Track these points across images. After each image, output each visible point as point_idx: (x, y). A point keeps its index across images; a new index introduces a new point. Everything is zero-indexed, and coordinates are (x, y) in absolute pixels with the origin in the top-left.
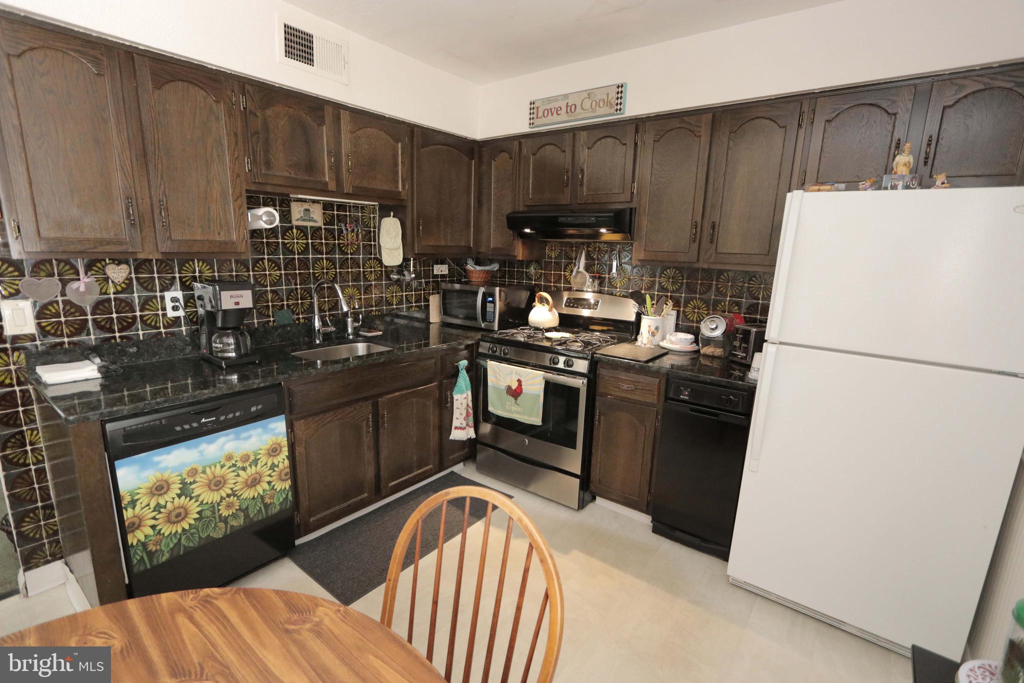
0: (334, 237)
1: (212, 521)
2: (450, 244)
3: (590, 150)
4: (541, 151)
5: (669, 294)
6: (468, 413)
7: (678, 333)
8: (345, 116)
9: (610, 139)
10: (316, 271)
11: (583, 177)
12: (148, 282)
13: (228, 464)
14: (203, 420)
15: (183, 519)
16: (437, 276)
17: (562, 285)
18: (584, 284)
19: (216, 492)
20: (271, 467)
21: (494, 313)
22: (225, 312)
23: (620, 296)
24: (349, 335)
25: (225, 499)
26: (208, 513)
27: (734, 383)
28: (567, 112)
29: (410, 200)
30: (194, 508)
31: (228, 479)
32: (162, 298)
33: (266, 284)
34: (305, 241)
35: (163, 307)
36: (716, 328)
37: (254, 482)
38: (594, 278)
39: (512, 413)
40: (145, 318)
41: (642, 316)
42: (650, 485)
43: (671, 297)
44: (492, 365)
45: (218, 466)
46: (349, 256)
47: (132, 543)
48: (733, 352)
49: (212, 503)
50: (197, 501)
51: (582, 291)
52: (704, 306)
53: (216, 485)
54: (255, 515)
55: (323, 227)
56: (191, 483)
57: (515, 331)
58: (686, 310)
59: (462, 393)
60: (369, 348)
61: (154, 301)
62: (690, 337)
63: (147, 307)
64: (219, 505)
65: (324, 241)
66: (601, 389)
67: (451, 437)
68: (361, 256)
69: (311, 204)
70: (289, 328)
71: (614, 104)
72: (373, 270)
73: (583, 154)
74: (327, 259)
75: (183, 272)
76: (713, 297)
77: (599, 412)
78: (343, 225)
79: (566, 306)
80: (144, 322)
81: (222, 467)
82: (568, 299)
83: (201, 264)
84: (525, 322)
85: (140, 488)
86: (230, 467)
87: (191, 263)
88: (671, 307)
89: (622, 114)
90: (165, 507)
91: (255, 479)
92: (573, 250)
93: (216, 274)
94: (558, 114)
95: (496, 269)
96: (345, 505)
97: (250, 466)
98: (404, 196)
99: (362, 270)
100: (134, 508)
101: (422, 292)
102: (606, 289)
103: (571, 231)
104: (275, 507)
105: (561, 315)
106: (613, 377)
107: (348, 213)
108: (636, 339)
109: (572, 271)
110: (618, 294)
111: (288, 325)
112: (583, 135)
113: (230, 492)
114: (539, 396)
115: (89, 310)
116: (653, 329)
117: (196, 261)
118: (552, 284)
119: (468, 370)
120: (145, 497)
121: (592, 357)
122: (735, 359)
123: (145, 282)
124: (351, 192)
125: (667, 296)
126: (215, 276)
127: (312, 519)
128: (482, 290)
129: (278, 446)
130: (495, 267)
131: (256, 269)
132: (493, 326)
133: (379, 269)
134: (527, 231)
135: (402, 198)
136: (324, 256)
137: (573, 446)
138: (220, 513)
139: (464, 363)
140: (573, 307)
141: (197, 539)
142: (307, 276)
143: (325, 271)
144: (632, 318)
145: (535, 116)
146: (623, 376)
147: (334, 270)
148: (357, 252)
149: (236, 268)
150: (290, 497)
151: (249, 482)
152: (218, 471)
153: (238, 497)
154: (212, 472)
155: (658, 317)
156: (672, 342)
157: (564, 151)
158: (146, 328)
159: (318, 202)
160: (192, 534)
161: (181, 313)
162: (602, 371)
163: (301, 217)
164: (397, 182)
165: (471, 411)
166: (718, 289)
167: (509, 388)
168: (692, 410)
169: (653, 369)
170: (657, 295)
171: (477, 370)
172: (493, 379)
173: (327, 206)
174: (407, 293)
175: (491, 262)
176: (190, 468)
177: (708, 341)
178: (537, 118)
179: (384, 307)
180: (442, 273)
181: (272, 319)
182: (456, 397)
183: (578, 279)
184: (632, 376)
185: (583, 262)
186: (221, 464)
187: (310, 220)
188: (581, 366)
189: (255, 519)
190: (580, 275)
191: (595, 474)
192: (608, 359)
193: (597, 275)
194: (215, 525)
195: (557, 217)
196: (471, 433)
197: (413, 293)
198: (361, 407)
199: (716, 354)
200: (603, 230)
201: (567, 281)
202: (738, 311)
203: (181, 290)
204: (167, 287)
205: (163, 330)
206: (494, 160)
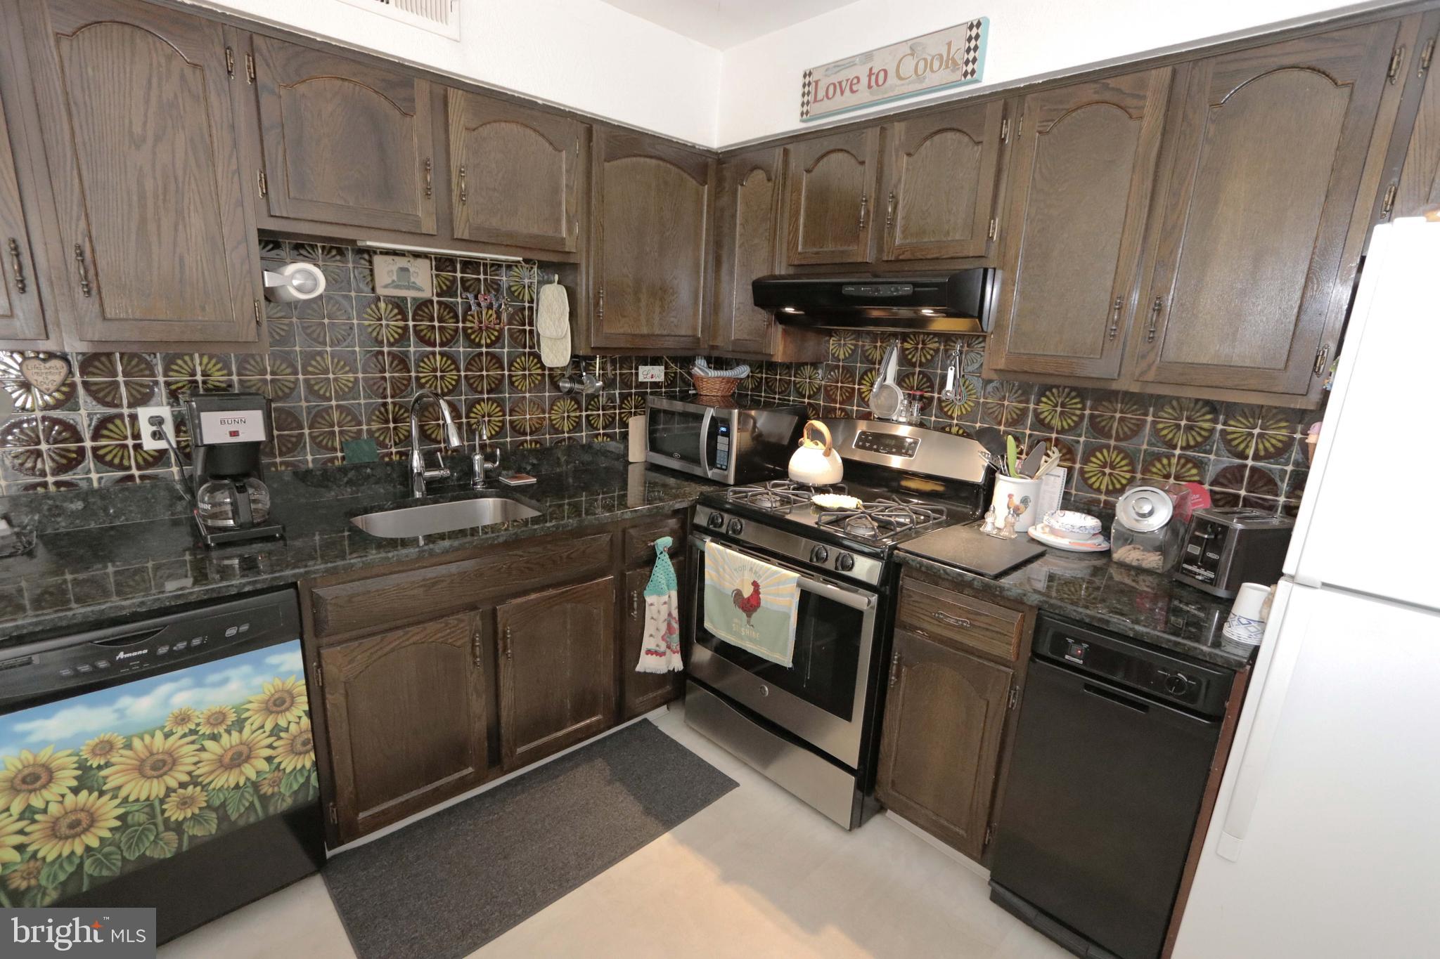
0: (456, 316)
1: (149, 830)
2: (657, 332)
3: (911, 159)
4: (821, 164)
5: (1054, 436)
6: (669, 626)
7: (1067, 513)
8: (456, 99)
9: (950, 135)
10: (421, 375)
11: (895, 208)
12: (107, 390)
13: (180, 731)
14: (122, 655)
15: (86, 830)
16: (643, 384)
17: (855, 408)
18: (892, 408)
19: (155, 781)
20: (272, 731)
21: (729, 452)
22: (211, 449)
23: (957, 434)
24: (475, 484)
25: (175, 791)
26: (142, 817)
27: (1190, 648)
28: (870, 87)
29: (584, 255)
30: (109, 811)
31: (181, 757)
32: (134, 418)
33: (328, 394)
34: (401, 323)
35: (136, 433)
36: (1151, 513)
37: (238, 759)
38: (911, 398)
39: (741, 638)
40: (101, 452)
41: (998, 475)
42: (990, 815)
43: (1058, 442)
44: (712, 548)
45: (159, 736)
46: (484, 350)
48: (1185, 566)
49: (148, 799)
50: (114, 797)
51: (888, 420)
52: (1123, 463)
53: (154, 768)
54: (241, 816)
55: (435, 299)
56: (100, 768)
57: (761, 490)
58: (1087, 468)
59: (660, 594)
60: (505, 509)
61: (118, 422)
62: (1092, 522)
63: (105, 432)
64: (162, 802)
65: (436, 324)
66: (904, 615)
67: (639, 668)
68: (506, 350)
69: (412, 259)
70: (369, 470)
71: (960, 63)
72: (527, 373)
73: (900, 168)
74: (442, 354)
75: (171, 374)
76: (1145, 447)
77: (899, 660)
78: (471, 296)
79: (857, 446)
80: (99, 458)
81: (167, 736)
82: (863, 433)
83: (205, 360)
84: (783, 473)
86: (184, 736)
87: (187, 358)
88: (1057, 462)
89: (975, 82)
90: (44, 811)
91: (240, 754)
92: (876, 347)
93: (235, 378)
94: (852, 91)
95: (744, 375)
96: (429, 787)
97: (228, 732)
98: (570, 246)
99: (506, 373)
101: (617, 411)
102: (933, 418)
103: (876, 313)
104: (283, 800)
105: (846, 462)
106: (928, 597)
107: (482, 277)
108: (982, 517)
109: (872, 385)
110: (955, 429)
111: (367, 465)
112: (899, 127)
113: (185, 778)
114: (788, 617)
116: (1017, 501)
117: (197, 355)
118: (837, 407)
119: (673, 554)
121: (891, 555)
122: (1187, 580)
123: (100, 390)
124: (466, 236)
125: (1049, 440)
126: (230, 380)
127: (362, 815)
128: (709, 413)
129: (286, 695)
131: (310, 369)
132: (727, 477)
133: (539, 371)
134: (790, 310)
135: (567, 250)
136: (438, 349)
137: (847, 715)
138: (166, 815)
139: (665, 542)
140: (870, 449)
141: (119, 864)
142: (405, 382)
143: (439, 374)
144: (979, 477)
145: (811, 98)
146: (948, 597)
147: (454, 373)
148: (498, 341)
149: (272, 366)
150: (314, 781)
151: (227, 760)
152: (159, 742)
153: (203, 787)
154: (146, 746)
155: (1029, 480)
156: (1053, 531)
157: (862, 163)
158: (103, 468)
159: (425, 256)
160: (107, 856)
161: (169, 443)
162: (907, 583)
163: (393, 281)
164: (558, 220)
165: (676, 626)
166: (1155, 432)
167: (738, 594)
168: (1087, 686)
169: (1009, 593)
170: (1030, 436)
171: (691, 553)
172: (713, 573)
173: (443, 263)
174: (589, 413)
175: (739, 362)
176: (97, 740)
177: (1129, 537)
178: (815, 101)
179: (547, 436)
180: (653, 380)
181: (339, 454)
182: (649, 599)
183: (882, 400)
184: (966, 601)
185: (892, 368)
186: (166, 730)
187: (408, 288)
188: (865, 568)
189: (242, 823)
190: (885, 393)
191: (887, 772)
192: (921, 564)
193: (918, 393)
194: (157, 836)
195: (841, 284)
196: (677, 663)
197: (601, 412)
198: (461, 621)
199: (1145, 565)
200: (927, 312)
201: (864, 401)
202: (1197, 478)
203: (169, 404)
204: (143, 399)
205: (135, 472)
206: (742, 185)
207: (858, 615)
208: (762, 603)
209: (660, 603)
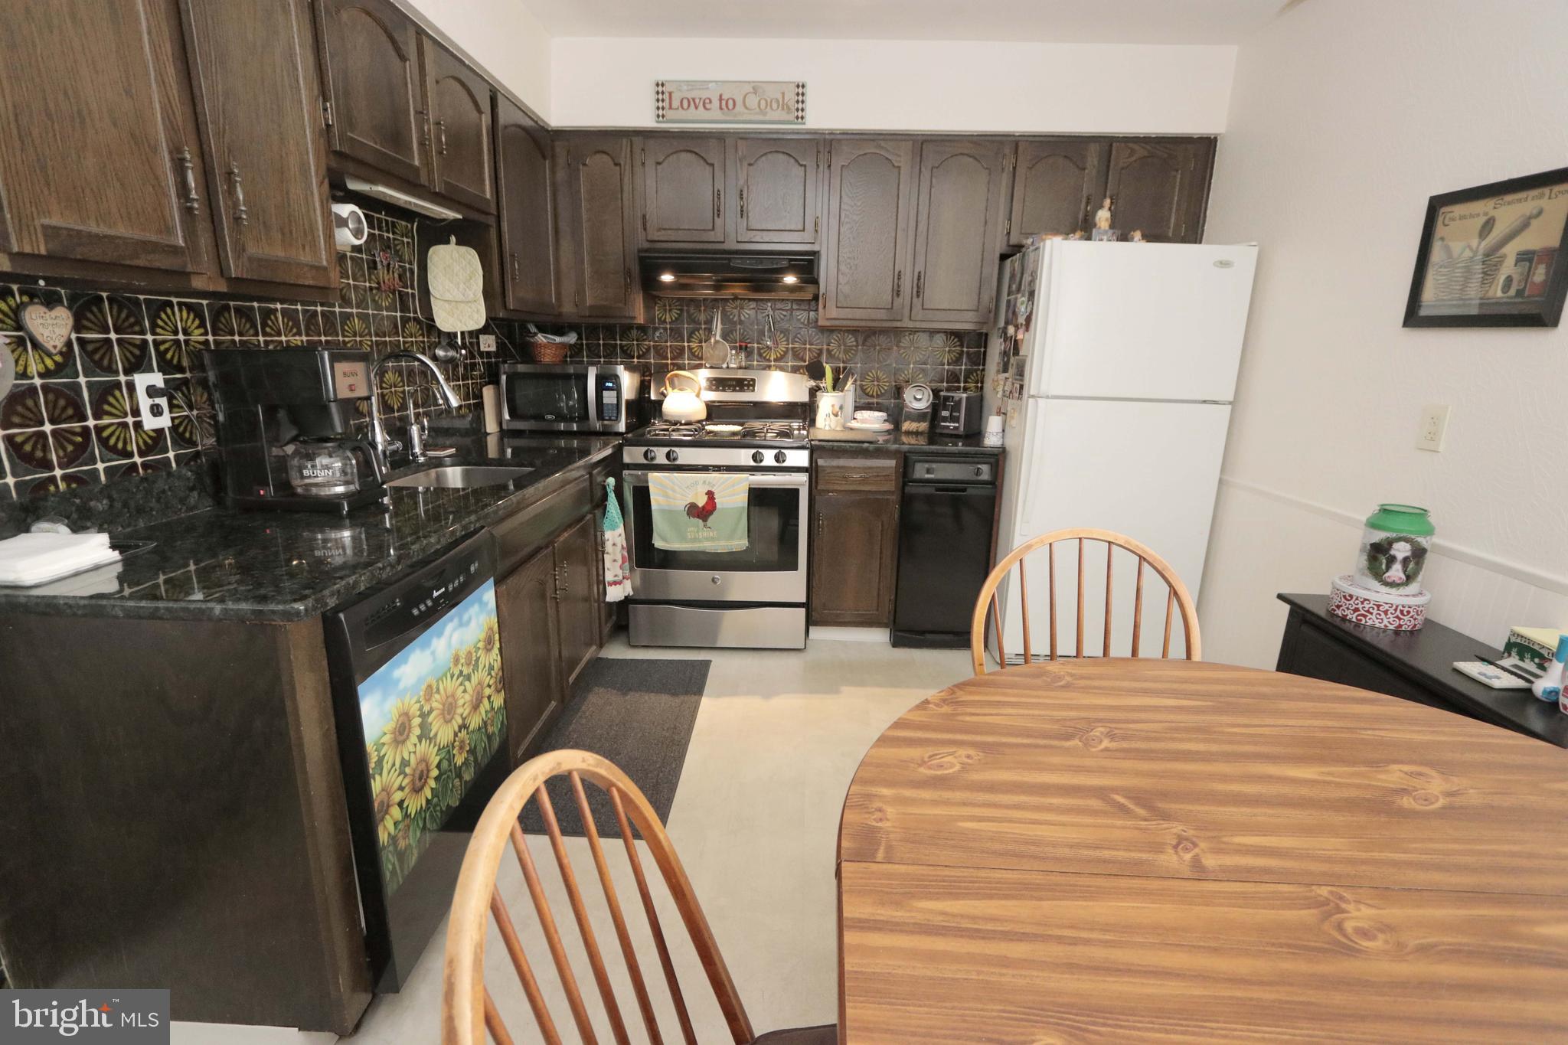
0: (365, 275)
1: (449, 777)
3: (751, 168)
4: (673, 159)
5: (841, 365)
8: (429, 50)
9: (781, 156)
10: (347, 339)
11: (743, 205)
12: (101, 352)
13: (457, 671)
14: (435, 594)
15: (425, 782)
16: (485, 354)
17: (687, 362)
18: (724, 357)
19: (449, 725)
20: (488, 670)
21: (618, 404)
24: (416, 457)
25: (457, 735)
26: (446, 765)
28: (721, 108)
30: (434, 758)
31: (458, 699)
32: (131, 387)
35: (135, 408)
36: (922, 398)
37: (478, 700)
38: (739, 349)
39: (700, 541)
40: (105, 434)
41: (817, 395)
44: (655, 479)
45: (449, 677)
46: (386, 313)
47: (383, 843)
48: (942, 424)
49: (447, 745)
50: (435, 744)
51: (721, 368)
53: (449, 712)
54: (482, 755)
55: (349, 254)
56: (428, 714)
59: (613, 529)
61: (117, 394)
62: (880, 414)
63: (106, 407)
64: (453, 747)
65: (351, 282)
66: (825, 485)
67: (606, 599)
68: (400, 314)
71: (793, 108)
72: (415, 339)
74: (358, 316)
75: (158, 331)
76: (892, 366)
78: (376, 253)
79: (709, 389)
80: (103, 442)
81: (452, 677)
82: (707, 379)
83: (184, 314)
85: (385, 734)
86: (458, 677)
87: (169, 312)
89: (804, 124)
90: (409, 764)
91: (479, 694)
92: (703, 311)
93: (210, 338)
94: (705, 108)
95: (573, 342)
96: (541, 722)
97: (473, 671)
99: (402, 339)
100: (380, 775)
101: (471, 382)
102: (755, 363)
106: (838, 467)
107: (377, 233)
109: (703, 341)
110: (774, 368)
113: (460, 721)
114: (743, 508)
116: (833, 409)
117: (176, 308)
118: (669, 362)
120: (390, 750)
121: (815, 445)
122: (945, 431)
123: (96, 350)
126: (207, 341)
128: (593, 371)
129: (492, 633)
130: (571, 338)
131: (267, 329)
132: (616, 426)
133: (422, 338)
134: (666, 278)
135: (491, 212)
136: (354, 310)
137: (794, 567)
138: (455, 761)
139: (612, 482)
140: (718, 390)
144: (803, 398)
145: (666, 104)
146: (850, 464)
147: (370, 338)
148: (394, 305)
149: (239, 326)
150: (505, 718)
151: (474, 701)
152: (449, 684)
153: (467, 729)
154: (444, 689)
155: (841, 394)
156: (865, 423)
157: (711, 164)
158: (111, 455)
160: (434, 806)
161: (164, 422)
162: (824, 462)
164: (484, 182)
167: (691, 506)
168: (938, 490)
172: (661, 499)
174: (455, 383)
176: (426, 685)
177: (911, 415)
178: (671, 108)
180: (490, 349)
183: (718, 351)
184: (861, 463)
185: (717, 327)
186: (451, 672)
188: (796, 458)
192: (832, 446)
193: (742, 344)
194: (452, 784)
196: (627, 588)
199: (920, 430)
200: (789, 280)
201: (695, 356)
203: (160, 370)
204: (136, 364)
205: (138, 460)
206: (584, 165)
207: (795, 493)
208: (718, 506)
209: (615, 536)
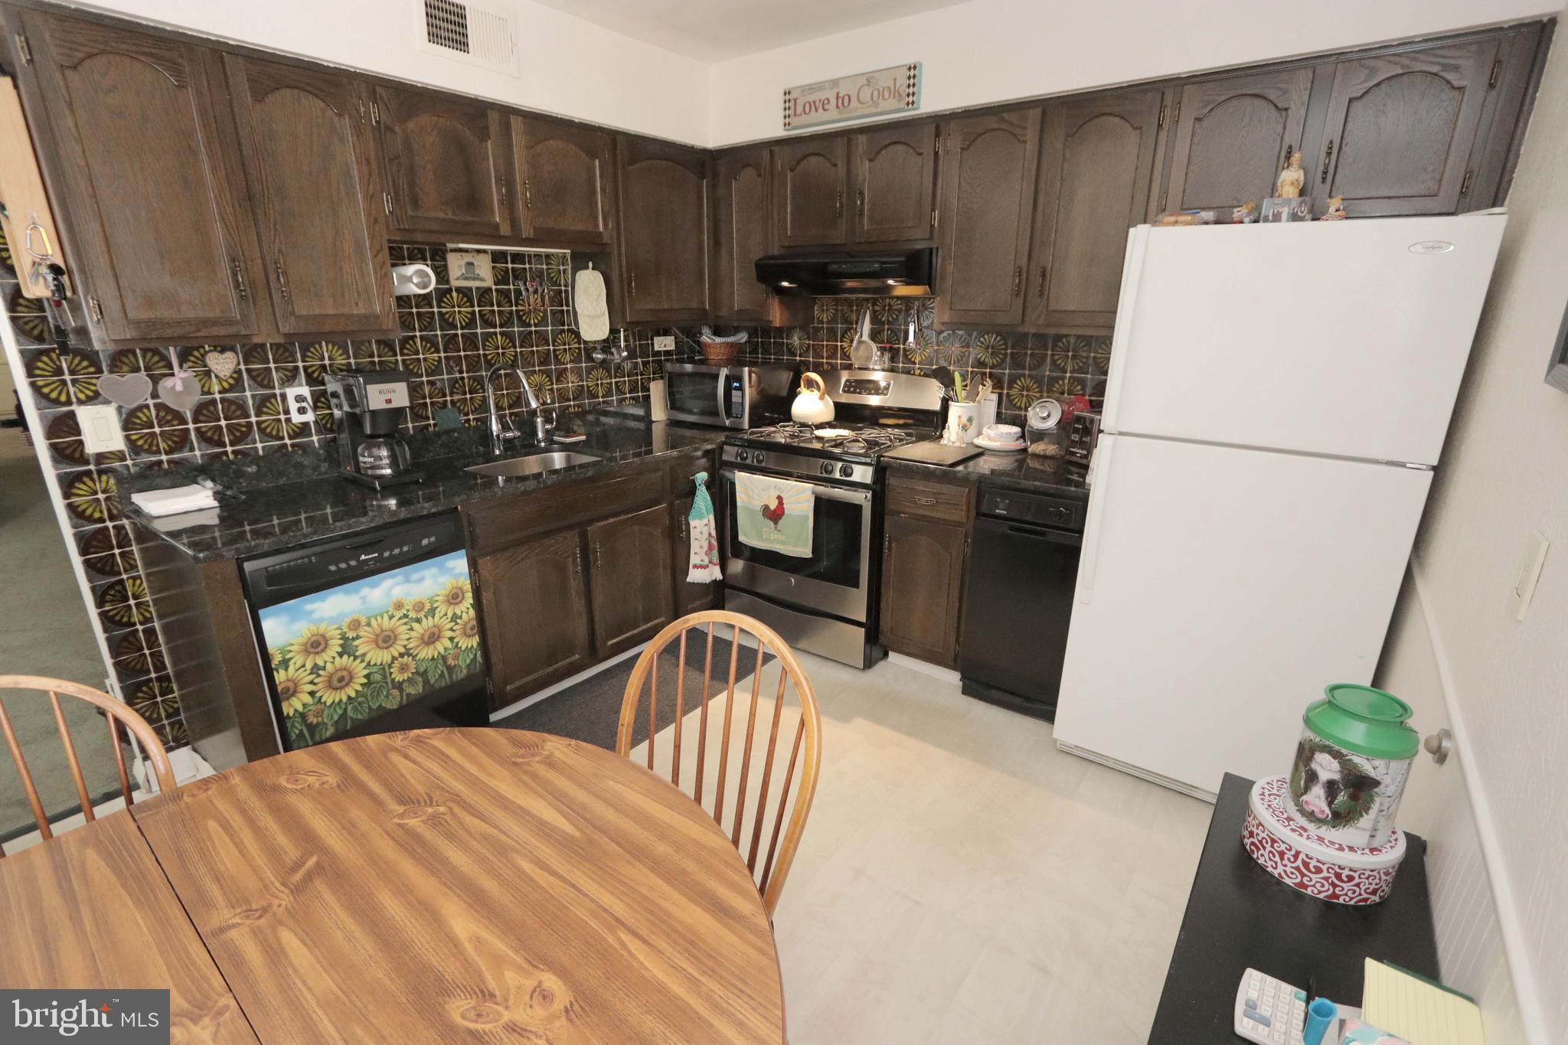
0: (510, 301)
1: (383, 686)
2: (676, 306)
3: (872, 164)
4: (801, 165)
5: (988, 371)
6: (710, 544)
7: (999, 425)
8: (516, 124)
9: (900, 148)
10: (487, 352)
11: (862, 203)
12: (263, 375)
13: (399, 614)
14: (363, 557)
15: (347, 684)
16: (658, 353)
17: (839, 361)
18: (869, 358)
19: (385, 651)
20: (452, 618)
21: (742, 404)
22: (373, 412)
23: (920, 375)
24: (539, 442)
25: (397, 659)
26: (377, 677)
27: (1065, 491)
28: (837, 107)
29: (615, 246)
30: (360, 670)
32: (284, 397)
33: (420, 372)
34: (469, 309)
35: (286, 409)
36: (1049, 416)
37: (432, 638)
38: (882, 350)
39: (771, 542)
40: (263, 426)
41: (950, 403)
42: (958, 632)
43: (991, 375)
44: (741, 478)
45: (386, 617)
46: (533, 329)
47: (288, 714)
48: (1072, 449)
49: (381, 664)
50: (363, 661)
51: (867, 369)
52: (1035, 386)
53: (385, 642)
54: (436, 680)
55: (494, 287)
56: (354, 639)
57: (773, 429)
58: (1011, 392)
59: (701, 518)
60: (568, 459)
61: (273, 401)
62: (1016, 430)
63: (265, 410)
64: (390, 666)
65: (496, 308)
66: (890, 506)
67: (689, 579)
68: (550, 328)
69: (475, 254)
70: (456, 434)
71: (904, 95)
72: (567, 347)
73: (864, 169)
74: (502, 334)
75: (307, 359)
76: (1047, 373)
77: (889, 537)
78: (521, 283)
79: (844, 391)
80: (262, 431)
81: (391, 617)
82: (847, 381)
83: (330, 347)
84: (787, 417)
85: (292, 645)
86: (400, 619)
87: (317, 346)
88: (990, 389)
89: (915, 109)
90: (324, 668)
91: (434, 634)
92: (852, 310)
93: (352, 361)
94: (824, 109)
95: (743, 341)
96: (550, 669)
97: (426, 617)
98: (606, 239)
99: (551, 348)
100: (286, 670)
101: (639, 377)
102: (901, 365)
103: (850, 284)
104: (461, 671)
105: (837, 406)
106: (907, 488)
107: (527, 266)
108: (941, 436)
109: (852, 341)
110: (917, 372)
111: (454, 430)
112: (862, 139)
113: (402, 650)
114: (807, 517)
115: (189, 416)
116: (964, 420)
117: (324, 343)
118: (825, 361)
119: (709, 486)
120: (299, 656)
121: (878, 461)
122: (1073, 459)
123: (259, 375)
124: (531, 235)
125: (985, 373)
126: (350, 364)
127: (508, 688)
128: (724, 372)
129: (459, 592)
130: (742, 337)
131: (406, 351)
132: (742, 423)
133: (577, 346)
134: (785, 284)
135: (604, 242)
136: (498, 330)
137: (856, 585)
138: (393, 677)
139: (702, 476)
140: (854, 392)
141: (367, 710)
142: (476, 359)
143: (500, 351)
144: (937, 406)
145: (791, 112)
146: (920, 486)
147: (512, 349)
148: (543, 322)
149: (378, 350)
150: (479, 658)
151: (426, 638)
152: (386, 623)
153: (413, 657)
154: (379, 625)
155: (972, 404)
156: (990, 439)
157: (835, 165)
158: (266, 438)
159: (485, 251)
160: (360, 703)
161: (310, 417)
162: (892, 481)
163: (463, 274)
164: (597, 218)
165: (715, 543)
166: (1054, 362)
167: (766, 508)
168: (1011, 528)
169: (960, 475)
170: (972, 372)
171: (721, 484)
172: (744, 496)
173: (497, 257)
174: (617, 380)
175: (737, 330)
176: (351, 619)
177: (1039, 436)
178: (795, 115)
179: (587, 401)
180: (665, 349)
181: (432, 422)
182: (693, 523)
183: (862, 352)
184: (933, 487)
185: (867, 327)
186: (390, 613)
187: (474, 279)
188: (862, 474)
189: (437, 686)
190: (863, 347)
191: (886, 621)
192: (900, 464)
193: (888, 345)
194: (388, 692)
195: (827, 264)
196: (716, 573)
197: (626, 379)
198: (565, 538)
199: (1048, 453)
200: (891, 282)
201: (846, 356)
202: (1081, 392)
203: (307, 385)
204: (289, 381)
205: (287, 441)
206: (736, 179)
207: (857, 508)
208: (786, 511)
209: (701, 525)
